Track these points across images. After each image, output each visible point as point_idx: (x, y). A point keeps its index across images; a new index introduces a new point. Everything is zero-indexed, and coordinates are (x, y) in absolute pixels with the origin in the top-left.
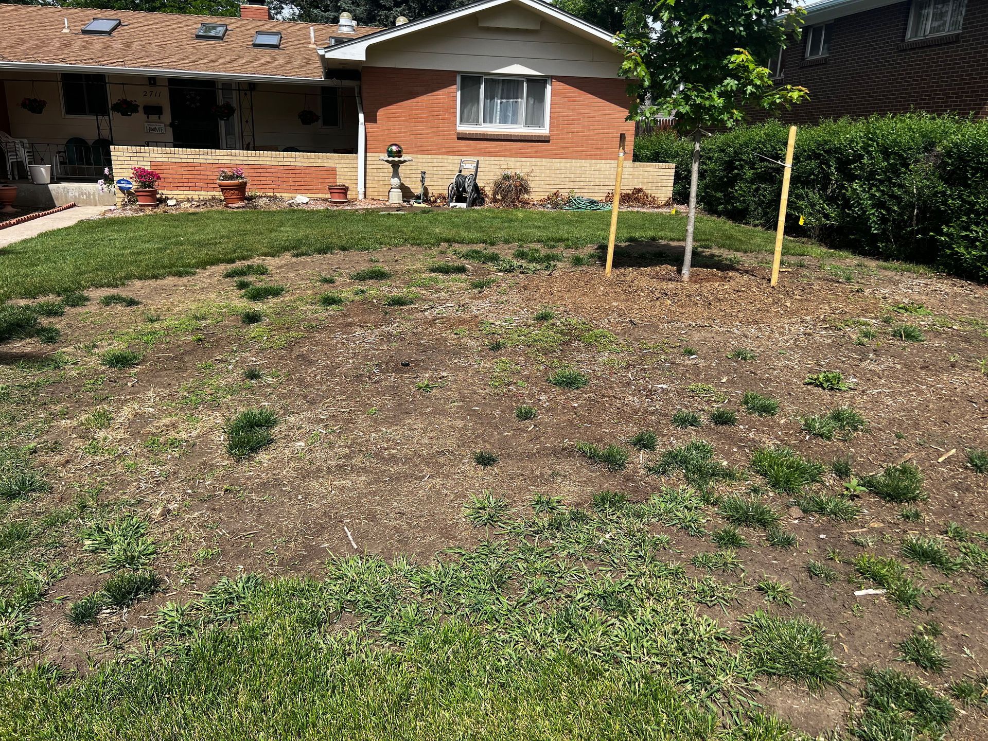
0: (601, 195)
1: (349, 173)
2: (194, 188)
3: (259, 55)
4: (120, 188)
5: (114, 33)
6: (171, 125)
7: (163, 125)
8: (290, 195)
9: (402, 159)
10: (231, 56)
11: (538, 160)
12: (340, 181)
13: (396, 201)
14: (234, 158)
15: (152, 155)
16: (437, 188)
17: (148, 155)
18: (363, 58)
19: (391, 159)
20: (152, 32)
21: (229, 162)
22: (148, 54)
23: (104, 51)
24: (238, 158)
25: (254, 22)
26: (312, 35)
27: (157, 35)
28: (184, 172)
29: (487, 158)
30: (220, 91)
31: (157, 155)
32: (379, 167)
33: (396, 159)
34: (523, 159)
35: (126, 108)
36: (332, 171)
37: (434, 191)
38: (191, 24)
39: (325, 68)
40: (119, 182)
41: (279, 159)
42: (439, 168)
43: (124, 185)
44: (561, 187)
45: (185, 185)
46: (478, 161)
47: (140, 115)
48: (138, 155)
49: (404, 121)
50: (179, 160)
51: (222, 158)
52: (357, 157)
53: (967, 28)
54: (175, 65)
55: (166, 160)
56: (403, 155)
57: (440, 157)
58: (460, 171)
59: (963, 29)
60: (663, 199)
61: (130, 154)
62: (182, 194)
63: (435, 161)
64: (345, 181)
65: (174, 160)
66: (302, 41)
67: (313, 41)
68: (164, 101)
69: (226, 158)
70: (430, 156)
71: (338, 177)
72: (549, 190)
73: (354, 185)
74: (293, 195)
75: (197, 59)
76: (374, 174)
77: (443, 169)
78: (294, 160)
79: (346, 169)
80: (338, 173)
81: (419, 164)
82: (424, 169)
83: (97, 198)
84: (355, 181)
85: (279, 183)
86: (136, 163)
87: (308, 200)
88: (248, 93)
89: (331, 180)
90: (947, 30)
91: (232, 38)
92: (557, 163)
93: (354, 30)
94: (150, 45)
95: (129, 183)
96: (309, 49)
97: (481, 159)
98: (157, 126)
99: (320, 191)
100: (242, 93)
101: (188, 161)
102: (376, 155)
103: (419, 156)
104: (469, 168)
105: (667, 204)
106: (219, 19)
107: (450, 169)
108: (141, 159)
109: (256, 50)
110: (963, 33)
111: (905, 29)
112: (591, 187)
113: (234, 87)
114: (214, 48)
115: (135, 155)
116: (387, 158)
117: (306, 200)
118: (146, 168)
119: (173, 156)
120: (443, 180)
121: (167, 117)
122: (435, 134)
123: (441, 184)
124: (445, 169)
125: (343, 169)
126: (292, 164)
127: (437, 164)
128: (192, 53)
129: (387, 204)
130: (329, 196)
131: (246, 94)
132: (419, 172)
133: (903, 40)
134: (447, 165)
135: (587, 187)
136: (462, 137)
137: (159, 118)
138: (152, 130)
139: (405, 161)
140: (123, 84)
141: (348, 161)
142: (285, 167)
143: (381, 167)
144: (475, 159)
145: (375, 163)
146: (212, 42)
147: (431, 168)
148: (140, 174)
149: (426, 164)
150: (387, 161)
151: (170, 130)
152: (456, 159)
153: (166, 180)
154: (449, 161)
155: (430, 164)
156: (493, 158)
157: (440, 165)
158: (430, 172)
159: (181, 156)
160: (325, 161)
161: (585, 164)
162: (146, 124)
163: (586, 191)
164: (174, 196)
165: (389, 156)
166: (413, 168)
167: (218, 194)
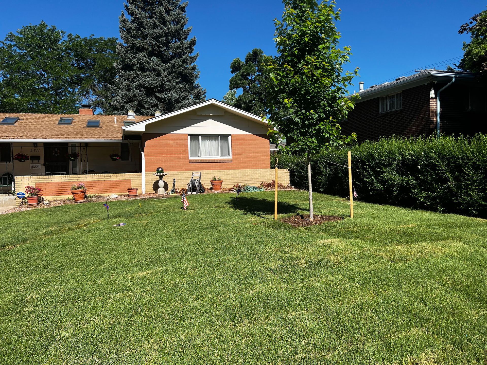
0: (258, 184)
1: (138, 182)
2: (58, 194)
3: (90, 131)
4: (18, 197)
5: (16, 124)
6: (44, 165)
7: (40, 165)
8: (107, 194)
9: (164, 174)
10: (76, 132)
11: (228, 170)
12: (133, 186)
13: (162, 193)
14: (79, 178)
15: (36, 180)
16: (181, 186)
17: (34, 180)
18: (144, 130)
19: (159, 174)
20: (36, 122)
21: (76, 180)
22: (34, 133)
23: (12, 132)
24: (81, 178)
25: (86, 116)
26: (115, 120)
27: (38, 124)
28: (53, 187)
29: (204, 171)
30: (70, 148)
31: (39, 180)
32: (152, 178)
33: (162, 174)
34: (221, 170)
35: (22, 158)
36: (129, 181)
37: (180, 188)
38: (55, 118)
39: (124, 134)
40: (18, 194)
41: (102, 178)
42: (181, 177)
43: (21, 195)
44: (239, 182)
45: (53, 193)
46: (201, 173)
47: (29, 161)
48: (29, 180)
49: (164, 157)
50: (51, 181)
51: (73, 179)
52: (142, 174)
53: (404, 107)
54: (49, 137)
55: (44, 181)
56: (165, 172)
57: (182, 172)
58: (192, 178)
59: (403, 108)
60: (285, 184)
61: (25, 180)
62: (51, 198)
63: (179, 173)
64: (135, 186)
65: (48, 181)
66: (110, 123)
67: (116, 123)
68: (41, 153)
69: (75, 178)
70: (177, 172)
71: (132, 184)
72: (234, 184)
73: (140, 187)
74: (109, 194)
75: (60, 134)
76: (150, 182)
77: (183, 177)
78: (110, 177)
79: (136, 180)
80: (132, 182)
81: (172, 176)
82: (174, 178)
83: (4, 203)
84: (140, 186)
85: (102, 189)
86: (28, 184)
87: (117, 196)
88: (85, 148)
89: (129, 186)
90: (396, 108)
91: (75, 123)
92: (236, 171)
93: (135, 118)
94: (35, 128)
95: (23, 194)
96: (114, 127)
97: (202, 171)
98: (37, 165)
99: (123, 191)
100: (82, 148)
101: (56, 181)
102: (151, 172)
103: (172, 172)
104: (196, 176)
105: (288, 187)
106: (69, 115)
107: (187, 177)
108: (31, 182)
109: (88, 128)
110: (403, 109)
111: (378, 109)
112: (253, 181)
113: (77, 146)
114: (68, 129)
115: (28, 180)
116: (157, 174)
117: (116, 196)
118: (33, 186)
119: (48, 179)
120: (184, 182)
121: (42, 161)
122: (179, 162)
123: (183, 184)
124: (185, 177)
125: (134, 180)
126: (109, 179)
127: (180, 175)
128: (57, 131)
129: (157, 195)
130: (128, 193)
131: (84, 148)
132: (172, 179)
133: (378, 113)
134: (185, 175)
135: (251, 181)
136: (192, 162)
137: (38, 162)
138: (34, 167)
139: (166, 175)
140: (21, 147)
141: (137, 176)
142: (105, 181)
143: (153, 178)
144: (199, 172)
145: (150, 176)
146: (66, 126)
147: (178, 177)
148: (29, 189)
149: (175, 175)
150: (157, 175)
151: (44, 167)
152: (190, 173)
153: (43, 191)
154: (186, 173)
155: (177, 175)
156: (207, 171)
157: (182, 175)
158: (177, 179)
159: (52, 179)
160: (125, 177)
161: (250, 171)
162: (31, 165)
163: (251, 183)
164: (47, 199)
165: (157, 173)
166: (169, 177)
167: (71, 197)
